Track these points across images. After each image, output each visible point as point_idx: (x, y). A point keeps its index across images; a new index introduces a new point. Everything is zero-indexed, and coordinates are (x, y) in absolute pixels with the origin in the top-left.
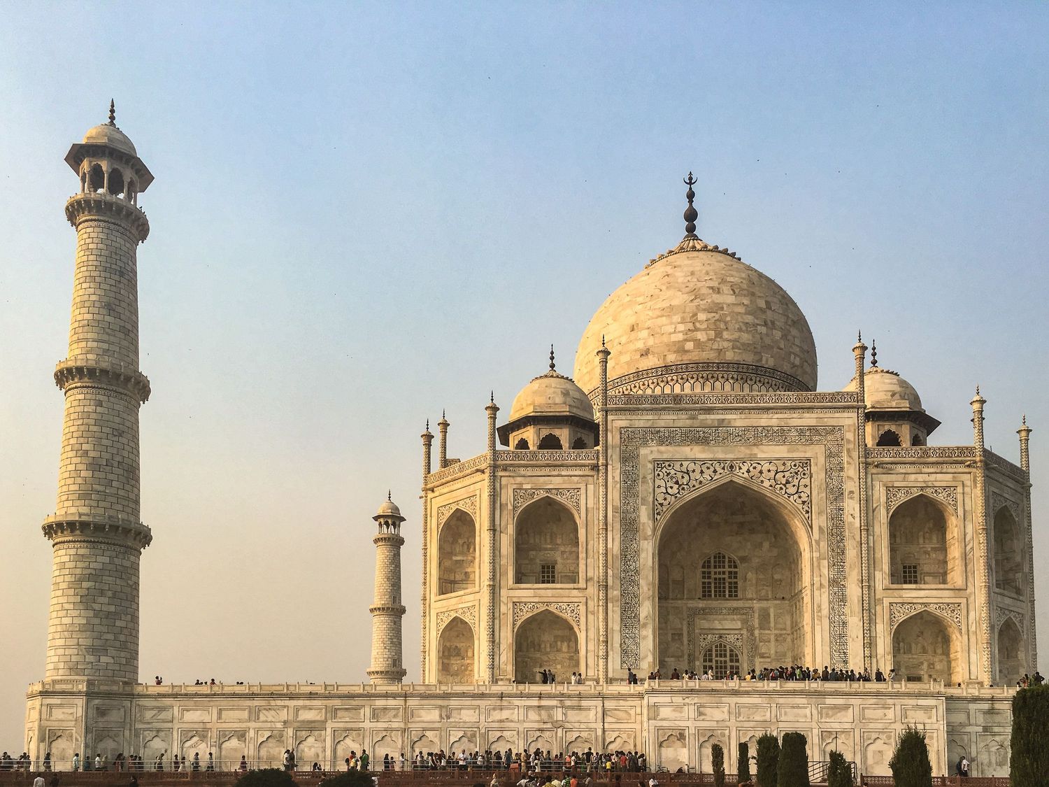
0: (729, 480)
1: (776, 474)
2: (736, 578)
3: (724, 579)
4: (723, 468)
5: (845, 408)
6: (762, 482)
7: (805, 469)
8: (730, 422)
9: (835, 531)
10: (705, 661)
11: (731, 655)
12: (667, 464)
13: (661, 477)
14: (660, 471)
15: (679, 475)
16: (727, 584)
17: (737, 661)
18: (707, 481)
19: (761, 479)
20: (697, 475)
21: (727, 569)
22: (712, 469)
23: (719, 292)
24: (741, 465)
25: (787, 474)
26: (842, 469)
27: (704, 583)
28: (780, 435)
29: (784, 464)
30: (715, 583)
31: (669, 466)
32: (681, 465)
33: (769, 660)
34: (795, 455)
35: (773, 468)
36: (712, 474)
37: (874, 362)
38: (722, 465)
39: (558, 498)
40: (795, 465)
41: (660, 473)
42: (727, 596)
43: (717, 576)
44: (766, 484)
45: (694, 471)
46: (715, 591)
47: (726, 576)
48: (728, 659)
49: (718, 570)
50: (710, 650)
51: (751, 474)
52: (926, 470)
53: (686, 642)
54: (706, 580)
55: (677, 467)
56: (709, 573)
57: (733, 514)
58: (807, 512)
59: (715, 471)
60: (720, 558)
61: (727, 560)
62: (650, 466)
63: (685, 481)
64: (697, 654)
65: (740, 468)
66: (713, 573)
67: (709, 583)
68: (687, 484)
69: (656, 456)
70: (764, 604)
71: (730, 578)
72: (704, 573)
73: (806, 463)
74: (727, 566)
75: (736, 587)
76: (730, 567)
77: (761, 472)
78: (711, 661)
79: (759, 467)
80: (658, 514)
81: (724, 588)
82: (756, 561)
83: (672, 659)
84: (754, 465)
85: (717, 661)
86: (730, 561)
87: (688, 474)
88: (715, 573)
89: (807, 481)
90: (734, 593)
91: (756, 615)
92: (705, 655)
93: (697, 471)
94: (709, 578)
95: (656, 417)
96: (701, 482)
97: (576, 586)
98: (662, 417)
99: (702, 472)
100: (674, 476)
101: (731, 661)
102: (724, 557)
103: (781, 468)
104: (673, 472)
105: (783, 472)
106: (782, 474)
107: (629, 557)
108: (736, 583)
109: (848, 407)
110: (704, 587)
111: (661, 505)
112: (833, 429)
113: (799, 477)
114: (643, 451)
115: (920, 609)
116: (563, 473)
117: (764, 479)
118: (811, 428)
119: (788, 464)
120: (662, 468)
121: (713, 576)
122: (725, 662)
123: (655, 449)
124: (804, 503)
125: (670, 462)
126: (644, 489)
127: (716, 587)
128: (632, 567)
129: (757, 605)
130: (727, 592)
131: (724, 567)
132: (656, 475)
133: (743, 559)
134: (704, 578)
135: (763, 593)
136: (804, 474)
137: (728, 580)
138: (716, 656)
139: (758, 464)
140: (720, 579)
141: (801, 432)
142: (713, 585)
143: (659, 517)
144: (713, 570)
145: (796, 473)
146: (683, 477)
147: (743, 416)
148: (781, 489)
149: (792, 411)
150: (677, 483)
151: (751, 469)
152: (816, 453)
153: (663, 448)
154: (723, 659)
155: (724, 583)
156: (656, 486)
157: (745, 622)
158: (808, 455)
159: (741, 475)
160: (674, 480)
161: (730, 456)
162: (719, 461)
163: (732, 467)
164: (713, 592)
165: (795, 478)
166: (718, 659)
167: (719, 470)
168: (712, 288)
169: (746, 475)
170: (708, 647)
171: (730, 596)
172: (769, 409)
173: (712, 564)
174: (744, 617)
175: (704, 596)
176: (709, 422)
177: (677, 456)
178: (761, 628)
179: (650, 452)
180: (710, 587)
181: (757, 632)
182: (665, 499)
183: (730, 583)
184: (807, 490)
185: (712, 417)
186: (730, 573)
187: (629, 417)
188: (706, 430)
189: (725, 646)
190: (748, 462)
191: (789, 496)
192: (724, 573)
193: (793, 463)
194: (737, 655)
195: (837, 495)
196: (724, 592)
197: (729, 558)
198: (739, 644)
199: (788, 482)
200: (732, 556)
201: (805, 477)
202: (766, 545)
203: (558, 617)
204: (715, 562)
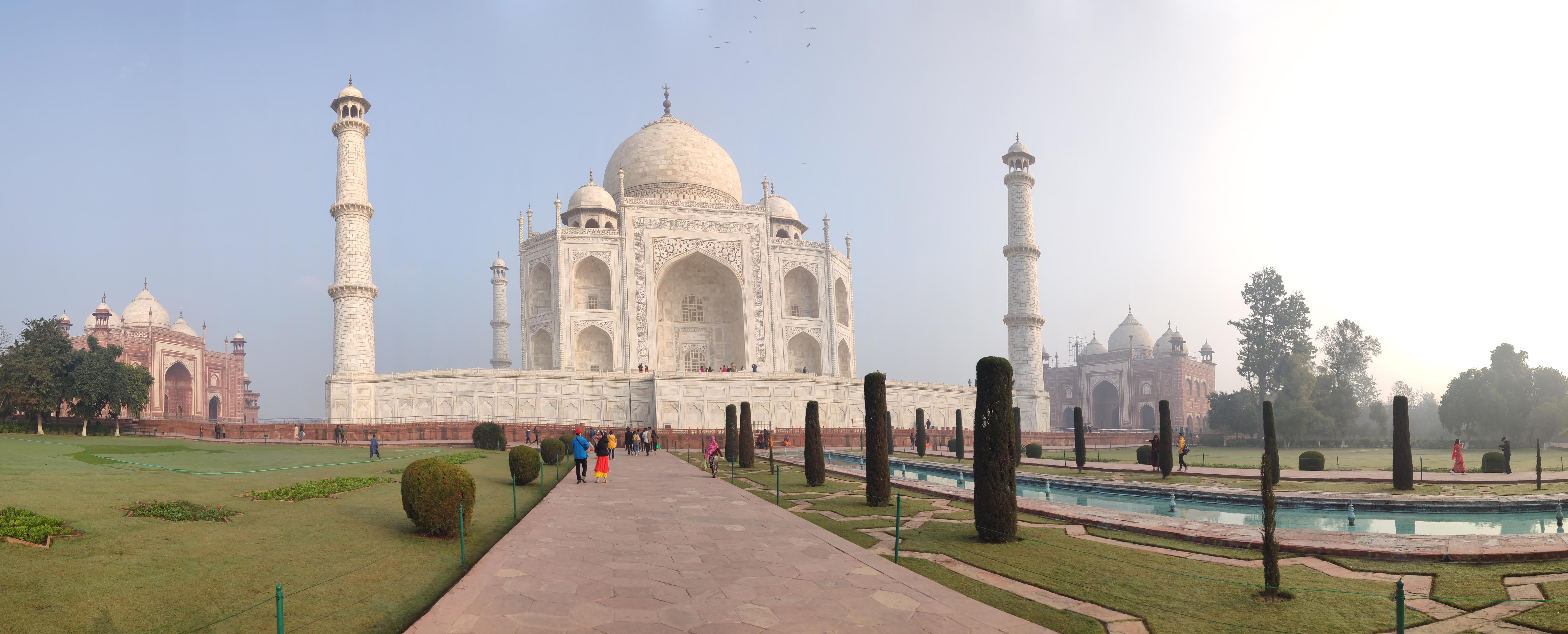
0: (696, 251)
1: (722, 249)
2: (702, 309)
3: (695, 310)
4: (693, 244)
5: (759, 214)
6: (715, 253)
7: (739, 247)
8: (695, 218)
9: (756, 284)
10: (686, 360)
11: (701, 357)
12: (660, 239)
13: (657, 247)
14: (657, 244)
15: (668, 246)
16: (697, 313)
17: (704, 360)
18: (685, 251)
19: (714, 251)
20: (677, 247)
21: (696, 304)
22: (687, 244)
23: (685, 145)
24: (702, 243)
25: (729, 249)
26: (758, 248)
27: (684, 312)
28: (724, 227)
29: (727, 244)
30: (690, 313)
31: (662, 241)
32: (669, 241)
33: (722, 360)
34: (733, 239)
35: (721, 246)
36: (687, 248)
37: (772, 191)
38: (692, 242)
39: (598, 257)
40: (733, 245)
42: (697, 320)
44: (717, 255)
45: (676, 245)
46: (690, 317)
47: (696, 308)
48: (699, 359)
49: (691, 306)
50: (689, 353)
51: (708, 249)
52: (801, 253)
53: (674, 348)
54: (685, 311)
55: (666, 241)
56: (687, 306)
57: (699, 271)
58: (740, 272)
59: (688, 246)
60: (692, 297)
61: (696, 298)
62: (651, 240)
63: (671, 250)
64: (681, 355)
65: (702, 245)
67: (687, 312)
68: (672, 252)
69: (654, 235)
70: (718, 325)
71: (698, 309)
72: (684, 306)
73: (739, 244)
75: (702, 315)
76: (698, 303)
77: (714, 248)
78: (689, 360)
79: (713, 245)
80: (656, 269)
81: (695, 315)
82: (712, 301)
83: (667, 358)
84: (710, 243)
85: (692, 360)
86: (698, 300)
87: (673, 246)
89: (739, 254)
90: (700, 319)
91: (714, 332)
92: (686, 357)
93: (678, 244)
94: (687, 309)
95: (653, 212)
96: (680, 252)
97: (610, 311)
98: (656, 212)
99: (681, 246)
100: (665, 247)
101: (701, 360)
102: (694, 297)
103: (726, 246)
104: (664, 244)
106: (726, 249)
107: (640, 294)
108: (702, 313)
109: (761, 214)
110: (684, 315)
111: (658, 264)
112: (753, 226)
113: (735, 252)
114: (647, 231)
115: (801, 331)
116: (600, 242)
118: (741, 224)
119: (729, 243)
120: (658, 242)
121: (689, 308)
122: (697, 360)
123: (653, 230)
124: (738, 266)
125: (662, 238)
126: (649, 253)
127: (690, 315)
128: (642, 301)
129: (714, 326)
130: (697, 318)
132: (654, 246)
133: (705, 299)
134: (684, 309)
135: (717, 319)
136: (738, 250)
137: (697, 311)
138: (692, 357)
139: (713, 243)
140: (693, 310)
141: (735, 226)
142: (689, 314)
143: (657, 271)
144: (688, 304)
145: (734, 249)
146: (670, 248)
147: (703, 215)
148: (726, 258)
149: (730, 214)
150: (666, 251)
151: (708, 245)
152: (744, 238)
153: (658, 230)
154: (696, 359)
155: (695, 313)
156: (655, 252)
157: (707, 336)
158: (740, 239)
159: (702, 249)
160: (665, 249)
161: (696, 237)
162: (690, 240)
163: (697, 243)
165: (733, 252)
166: (693, 358)
167: (690, 245)
168: (682, 143)
169: (705, 249)
170: (687, 352)
171: (699, 320)
172: (717, 212)
173: (688, 301)
174: (707, 334)
175: (684, 320)
176: (683, 217)
177: (666, 235)
178: (717, 340)
179: (651, 232)
180: (687, 315)
181: (714, 343)
182: (660, 260)
183: (699, 313)
184: (740, 259)
185: (685, 214)
186: (698, 306)
187: (637, 211)
188: (682, 221)
189: (697, 351)
190: (707, 241)
191: (731, 262)
192: (695, 306)
193: (732, 243)
194: (704, 357)
195: (757, 263)
196: (695, 318)
198: (705, 350)
199: (729, 254)
200: (699, 296)
202: (718, 291)
203: (600, 330)
204: (690, 300)
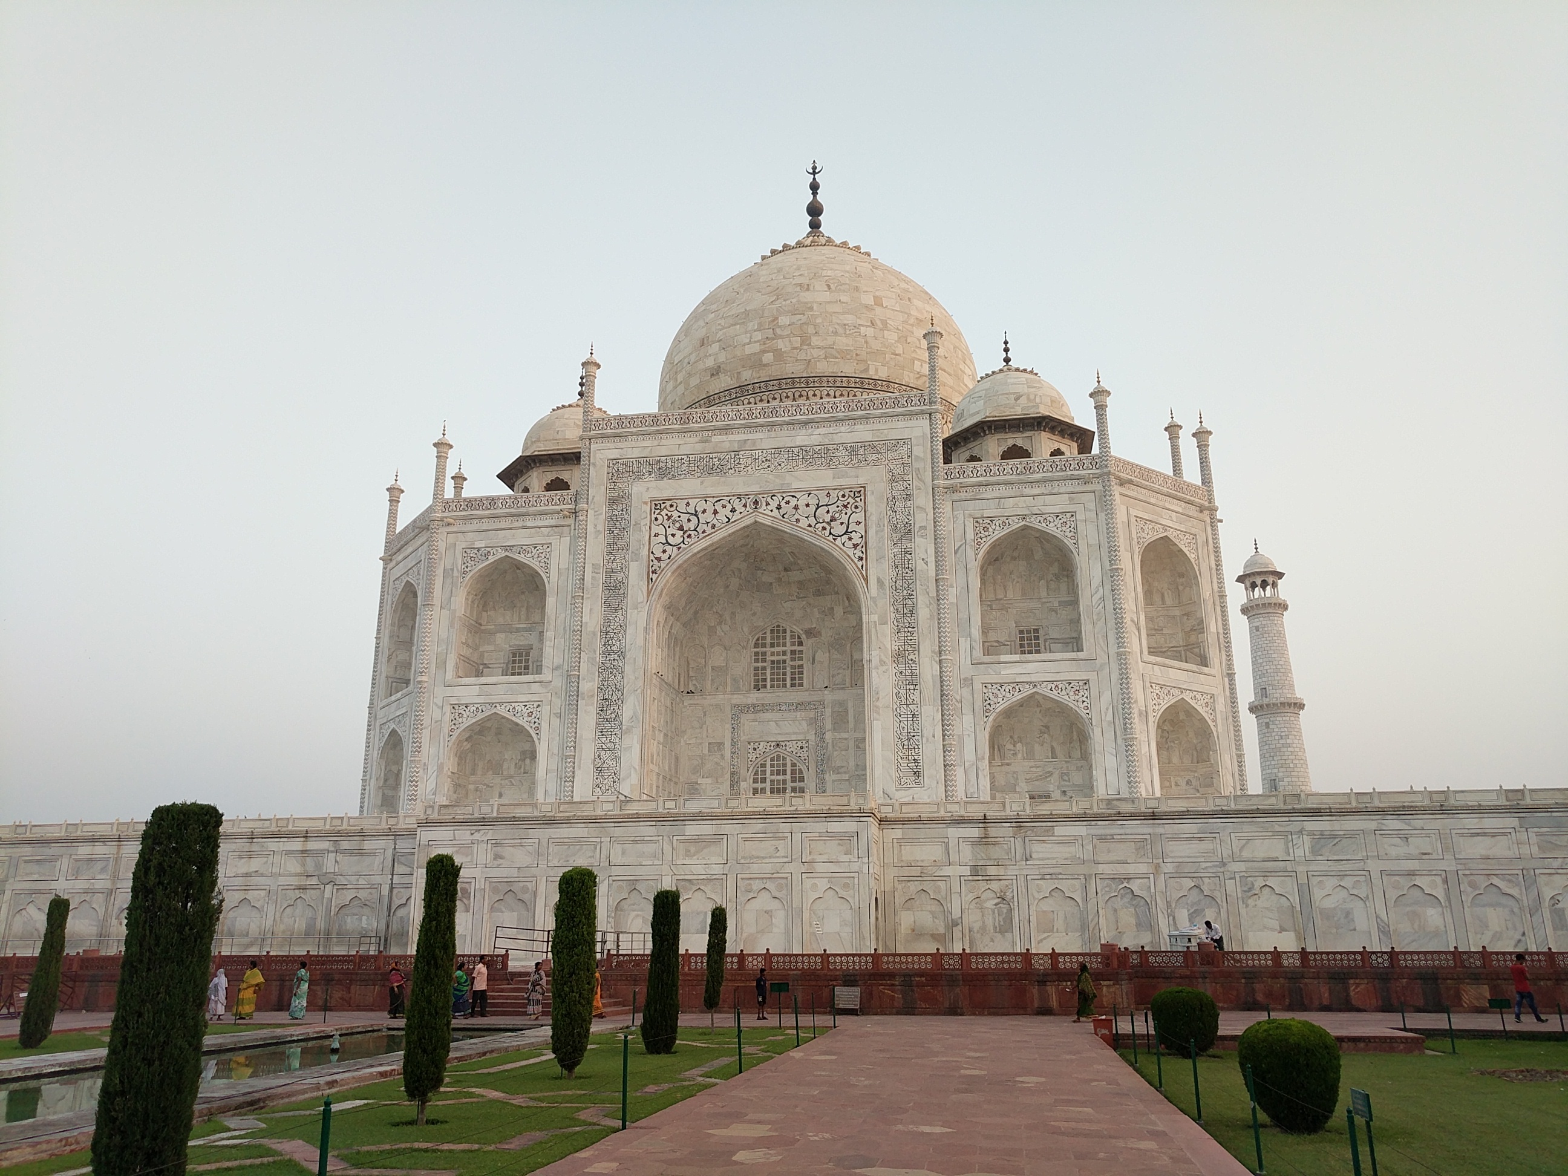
0: (752, 521)
1: (817, 509)
2: (801, 659)
3: (784, 662)
4: (745, 506)
5: (913, 415)
6: (798, 521)
7: (858, 499)
8: (754, 444)
9: (899, 580)
11: (793, 772)
12: (668, 503)
13: (660, 522)
14: (659, 514)
15: (684, 517)
16: (788, 669)
17: (801, 779)
18: (723, 526)
19: (797, 517)
20: (709, 516)
21: (789, 648)
22: (729, 507)
24: (769, 499)
25: (832, 509)
26: (909, 497)
27: (756, 669)
28: (823, 456)
29: (828, 494)
30: (772, 668)
31: (671, 506)
32: (688, 504)
34: (842, 481)
35: (813, 501)
36: (730, 515)
38: (743, 501)
39: (521, 558)
40: (843, 496)
41: (659, 516)
42: (788, 685)
43: (775, 658)
44: (804, 523)
45: (704, 511)
46: (772, 680)
47: (788, 657)
49: (776, 649)
50: (763, 765)
51: (782, 511)
52: (1028, 491)
53: (728, 754)
54: (760, 664)
55: (682, 507)
56: (764, 654)
58: (859, 559)
59: (733, 510)
60: (779, 632)
61: (788, 634)
62: (646, 508)
63: (692, 526)
64: (743, 771)
65: (768, 504)
66: (768, 654)
67: (763, 668)
68: (695, 530)
69: (653, 494)
70: (839, 695)
71: (793, 659)
72: (756, 654)
73: (860, 492)
74: (788, 644)
75: (801, 673)
76: (793, 644)
77: (796, 508)
79: (794, 502)
80: (654, 572)
81: (785, 674)
82: (827, 635)
84: (787, 499)
86: (792, 637)
87: (697, 516)
88: (772, 654)
89: (857, 517)
90: (797, 682)
91: (829, 712)
92: (756, 774)
93: (710, 511)
94: (764, 660)
95: (653, 443)
96: (713, 526)
97: (536, 677)
98: (664, 442)
99: (715, 512)
100: (678, 519)
102: (785, 631)
103: (824, 502)
104: (675, 514)
105: (827, 505)
106: (824, 509)
107: (611, 634)
108: (801, 666)
109: (918, 414)
110: (753, 676)
111: (659, 559)
112: (897, 444)
113: (849, 512)
114: (637, 489)
115: (1027, 690)
116: (530, 524)
117: (800, 517)
118: (865, 445)
119: (834, 494)
120: (661, 510)
121: (769, 658)
123: (653, 485)
124: (854, 547)
125: (670, 501)
126: (638, 537)
127: (772, 674)
128: (614, 648)
129: (829, 697)
130: (788, 679)
131: (784, 645)
132: (653, 519)
133: (810, 633)
134: (756, 661)
135: (838, 679)
136: (856, 507)
137: (789, 663)
139: (793, 496)
140: (778, 662)
141: (852, 452)
142: (768, 671)
143: (657, 579)
144: (769, 649)
145: (845, 507)
146: (689, 520)
147: (772, 434)
148: (824, 530)
149: (839, 424)
150: (681, 528)
151: (783, 504)
152: (872, 475)
153: (663, 483)
155: (784, 668)
156: (653, 535)
157: (812, 722)
158: (861, 481)
159: (767, 516)
160: (677, 525)
161: (753, 489)
162: (737, 496)
163: (756, 502)
164: (768, 680)
165: (844, 512)
167: (739, 508)
169: (775, 512)
170: (760, 761)
171: (793, 685)
172: (807, 422)
173: (768, 641)
174: (810, 715)
175: (756, 687)
176: (726, 447)
177: (682, 494)
178: (835, 730)
179: (646, 489)
180: (765, 674)
181: (829, 736)
182: (664, 552)
183: (793, 667)
184: (861, 529)
185: (732, 437)
186: (793, 652)
187: (619, 445)
188: (722, 456)
189: (784, 759)
190: (779, 495)
191: (835, 538)
192: (784, 653)
193: (841, 493)
194: (801, 772)
195: (905, 533)
196: (785, 680)
197: (791, 632)
198: (804, 754)
199: (833, 519)
200: (795, 627)
201: (857, 510)
202: (839, 611)
204: (772, 638)
